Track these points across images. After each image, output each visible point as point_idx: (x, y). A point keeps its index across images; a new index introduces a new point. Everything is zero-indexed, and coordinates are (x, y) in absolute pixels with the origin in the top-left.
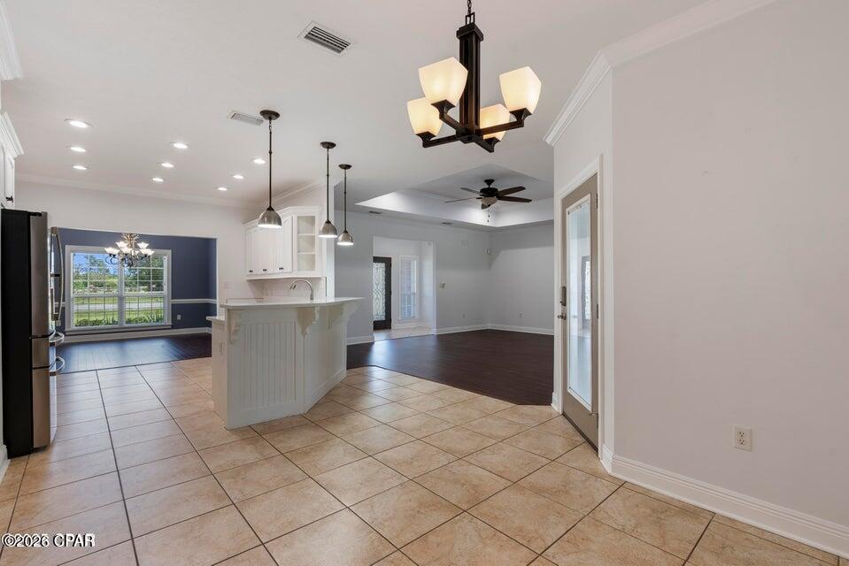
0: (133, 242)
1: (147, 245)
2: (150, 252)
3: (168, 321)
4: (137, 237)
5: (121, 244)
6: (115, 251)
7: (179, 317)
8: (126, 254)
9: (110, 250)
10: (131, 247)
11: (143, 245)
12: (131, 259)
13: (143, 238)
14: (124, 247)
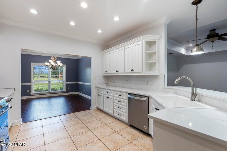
0: (55, 60)
1: (60, 61)
2: (61, 64)
3: (65, 90)
4: (56, 59)
5: (50, 61)
6: (48, 64)
7: (68, 88)
8: (53, 65)
9: (46, 63)
10: (54, 62)
11: (59, 62)
12: (54, 67)
13: (59, 59)
14: (52, 62)
